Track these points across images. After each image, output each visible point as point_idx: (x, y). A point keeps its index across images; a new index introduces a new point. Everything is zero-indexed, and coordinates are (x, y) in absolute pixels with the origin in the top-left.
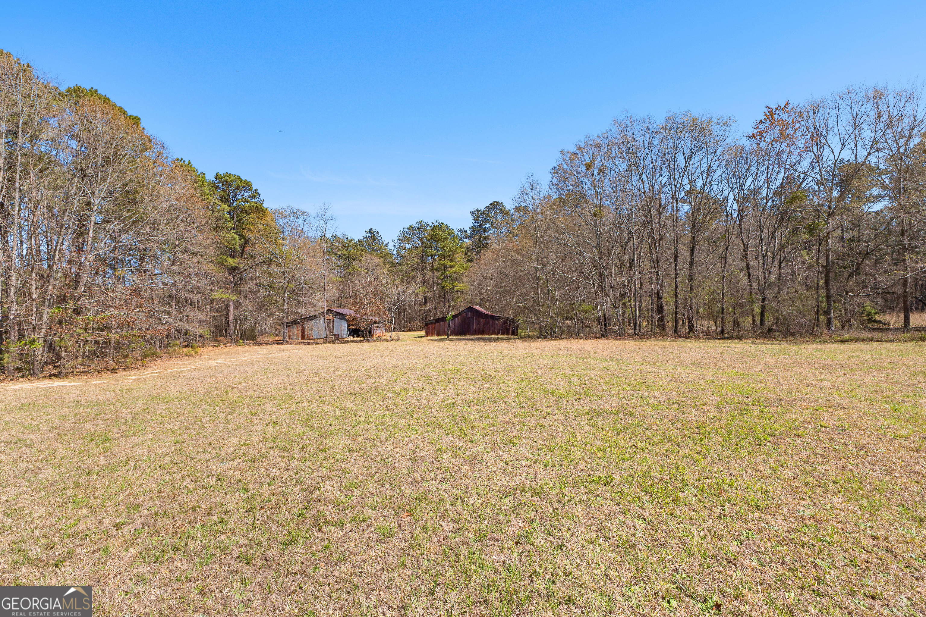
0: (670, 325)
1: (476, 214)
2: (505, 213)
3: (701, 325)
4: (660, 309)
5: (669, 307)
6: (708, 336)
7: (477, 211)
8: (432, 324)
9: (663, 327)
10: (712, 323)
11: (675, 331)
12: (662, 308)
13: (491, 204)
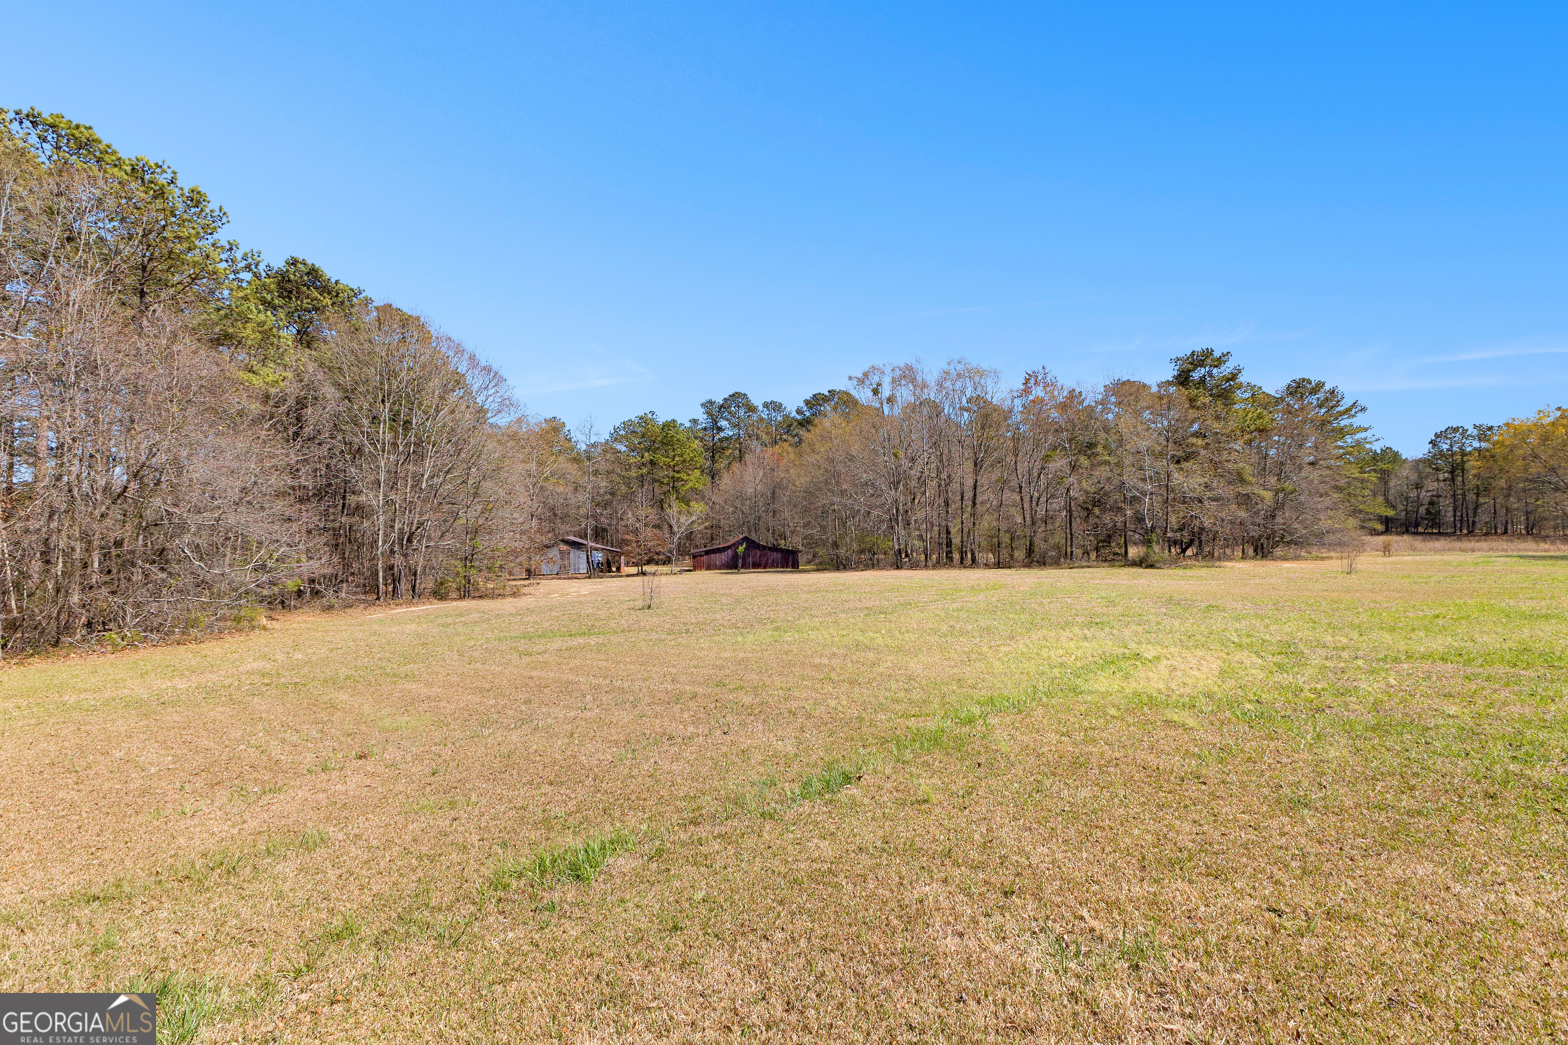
0: (956, 556)
1: (708, 405)
2: (751, 409)
3: (981, 557)
4: (949, 544)
5: (956, 541)
6: (987, 566)
7: (711, 403)
8: (701, 556)
9: (950, 559)
10: (991, 555)
11: (962, 563)
12: (951, 542)
13: (730, 396)
